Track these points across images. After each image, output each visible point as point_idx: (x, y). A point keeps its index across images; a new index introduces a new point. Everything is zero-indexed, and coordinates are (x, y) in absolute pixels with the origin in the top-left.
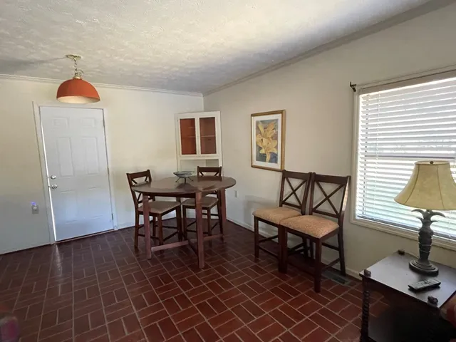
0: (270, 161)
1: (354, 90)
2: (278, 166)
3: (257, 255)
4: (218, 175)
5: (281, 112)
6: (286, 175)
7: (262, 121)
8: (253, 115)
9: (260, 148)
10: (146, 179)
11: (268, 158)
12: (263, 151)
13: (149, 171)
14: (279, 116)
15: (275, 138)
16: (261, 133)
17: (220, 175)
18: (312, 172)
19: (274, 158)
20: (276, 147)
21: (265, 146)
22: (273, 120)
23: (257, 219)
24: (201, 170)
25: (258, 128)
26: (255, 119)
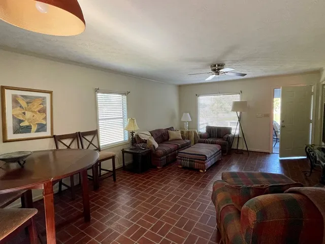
0: (38, 131)
2: (48, 133)
6: (57, 139)
7: (23, 96)
8: (7, 88)
9: (21, 121)
11: (34, 128)
12: (25, 124)
14: (47, 96)
15: (43, 111)
16: (21, 107)
20: (45, 118)
21: (28, 119)
26: (10, 93)
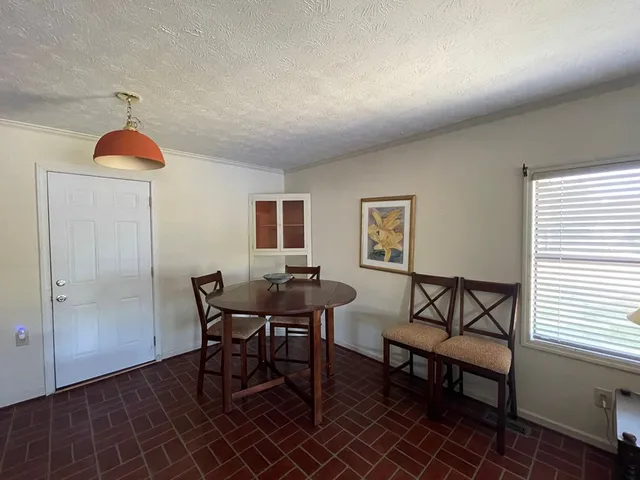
0: (391, 260)
1: (525, 174)
2: (404, 267)
3: (386, 393)
4: (315, 278)
5: (409, 198)
6: (418, 280)
7: (379, 209)
8: (363, 200)
9: (375, 243)
10: (216, 285)
11: (388, 256)
12: (378, 247)
13: (219, 272)
14: (406, 204)
15: (399, 230)
16: (376, 224)
17: (318, 277)
18: (460, 276)
19: (397, 257)
20: (401, 242)
21: (382, 241)
22: (397, 208)
23: (388, 342)
24: (290, 270)
25: (371, 217)
26: (367, 206)
